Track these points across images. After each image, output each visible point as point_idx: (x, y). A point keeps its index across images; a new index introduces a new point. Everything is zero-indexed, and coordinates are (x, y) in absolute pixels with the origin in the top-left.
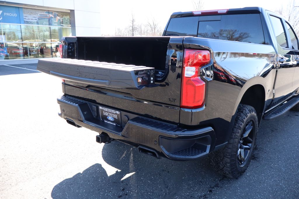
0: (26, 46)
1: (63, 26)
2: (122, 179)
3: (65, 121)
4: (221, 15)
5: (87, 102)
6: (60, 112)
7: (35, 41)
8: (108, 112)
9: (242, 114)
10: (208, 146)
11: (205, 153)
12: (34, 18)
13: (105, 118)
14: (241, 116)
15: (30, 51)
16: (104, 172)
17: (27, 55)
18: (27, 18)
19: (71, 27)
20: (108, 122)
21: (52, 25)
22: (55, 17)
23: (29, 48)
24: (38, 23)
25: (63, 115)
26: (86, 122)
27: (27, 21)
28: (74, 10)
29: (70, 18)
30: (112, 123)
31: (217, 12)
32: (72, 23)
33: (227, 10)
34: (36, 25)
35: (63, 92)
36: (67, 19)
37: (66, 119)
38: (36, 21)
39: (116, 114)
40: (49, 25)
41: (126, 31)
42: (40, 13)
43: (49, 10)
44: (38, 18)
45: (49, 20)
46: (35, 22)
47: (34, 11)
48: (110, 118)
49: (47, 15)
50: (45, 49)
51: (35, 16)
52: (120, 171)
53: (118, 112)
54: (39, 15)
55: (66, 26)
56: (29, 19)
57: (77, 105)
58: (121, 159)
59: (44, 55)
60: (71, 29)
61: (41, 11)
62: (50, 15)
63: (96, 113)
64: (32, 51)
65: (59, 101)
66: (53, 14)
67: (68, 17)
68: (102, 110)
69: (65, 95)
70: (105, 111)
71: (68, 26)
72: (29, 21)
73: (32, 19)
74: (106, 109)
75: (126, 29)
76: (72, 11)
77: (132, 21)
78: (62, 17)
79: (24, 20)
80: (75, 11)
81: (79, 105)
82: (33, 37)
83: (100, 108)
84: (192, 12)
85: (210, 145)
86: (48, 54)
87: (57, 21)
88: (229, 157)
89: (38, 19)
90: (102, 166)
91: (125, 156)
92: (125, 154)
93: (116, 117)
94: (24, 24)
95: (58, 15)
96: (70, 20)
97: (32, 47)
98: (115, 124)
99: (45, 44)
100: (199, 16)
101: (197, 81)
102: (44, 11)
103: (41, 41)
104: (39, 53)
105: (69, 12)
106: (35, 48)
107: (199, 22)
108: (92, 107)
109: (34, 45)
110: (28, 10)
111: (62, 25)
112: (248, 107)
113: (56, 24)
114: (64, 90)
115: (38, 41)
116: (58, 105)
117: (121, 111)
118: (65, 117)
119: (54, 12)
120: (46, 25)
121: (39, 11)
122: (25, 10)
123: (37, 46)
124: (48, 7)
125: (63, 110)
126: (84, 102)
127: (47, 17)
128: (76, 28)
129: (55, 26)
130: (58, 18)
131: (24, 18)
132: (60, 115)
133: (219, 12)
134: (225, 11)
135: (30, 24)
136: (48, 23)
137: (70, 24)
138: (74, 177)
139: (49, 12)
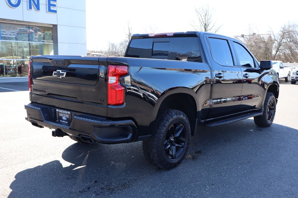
0: (2, 63)
1: (44, 42)
2: (74, 169)
3: (30, 123)
4: (170, 37)
5: (48, 107)
6: (27, 117)
7: (13, 59)
8: (62, 113)
9: (168, 116)
10: (130, 134)
11: (126, 139)
12: (12, 34)
13: (61, 118)
14: (166, 117)
15: (6, 69)
16: (61, 165)
17: (3, 74)
18: (4, 33)
19: (53, 43)
20: (63, 121)
21: (32, 41)
22: (36, 31)
23: (5, 66)
24: (16, 39)
25: (29, 118)
26: (45, 121)
27: (4, 37)
28: (56, 25)
29: (52, 33)
30: (65, 122)
31: (166, 35)
32: (55, 39)
33: (174, 33)
34: (15, 41)
35: (30, 100)
36: (48, 34)
37: (31, 122)
38: (15, 36)
39: (68, 114)
40: (28, 41)
41: (121, 47)
42: (19, 28)
43: (29, 25)
44: (17, 33)
45: (29, 36)
46: (13, 37)
47: (12, 26)
48: (64, 118)
49: (27, 30)
50: (23, 67)
51: (13, 31)
52: (74, 165)
53: (69, 113)
54: (18, 30)
55: (47, 42)
56: (7, 35)
57: (39, 108)
58: (77, 158)
59: (22, 74)
60: (53, 45)
61: (20, 26)
62: (30, 30)
63: (54, 115)
64: (8, 69)
65: (26, 107)
66: (34, 29)
67: (51, 32)
68: (59, 112)
69: (32, 103)
70: (61, 113)
71: (50, 42)
72: (7, 37)
73: (10, 35)
74: (61, 111)
75: (121, 44)
76: (55, 26)
77: (129, 36)
78: (44, 32)
79: (2, 35)
80: (58, 26)
81: (41, 109)
82: (11, 53)
83: (57, 110)
84: (148, 34)
85: (132, 134)
86: (26, 73)
87: (37, 37)
88: (155, 148)
89: (16, 35)
90: (60, 162)
91: (82, 156)
92: (82, 155)
93: (67, 116)
94: (1, 40)
95: (39, 30)
96: (52, 36)
97: (9, 65)
98: (67, 122)
99: (24, 61)
100: (153, 38)
101: (117, 87)
102: (23, 26)
103: (21, 58)
104: (17, 71)
105: (52, 26)
106: (12, 66)
107: (153, 43)
108: (51, 110)
109: (12, 63)
110: (6, 24)
111: (44, 40)
112: (175, 111)
113: (37, 40)
114: (31, 99)
115: (16, 58)
116: (26, 110)
117: (71, 112)
118: (31, 120)
119: (34, 27)
120: (25, 40)
121: (19, 26)
122: (3, 25)
123: (15, 64)
124: (29, 22)
125: (29, 114)
126: (45, 107)
127: (27, 32)
128: (59, 44)
129: (36, 42)
130: (39, 33)
131: (2, 33)
132: (27, 119)
133: (168, 35)
134: (172, 34)
135: (7, 40)
136: (28, 39)
137: (52, 40)
138: (34, 168)
139: (29, 27)
